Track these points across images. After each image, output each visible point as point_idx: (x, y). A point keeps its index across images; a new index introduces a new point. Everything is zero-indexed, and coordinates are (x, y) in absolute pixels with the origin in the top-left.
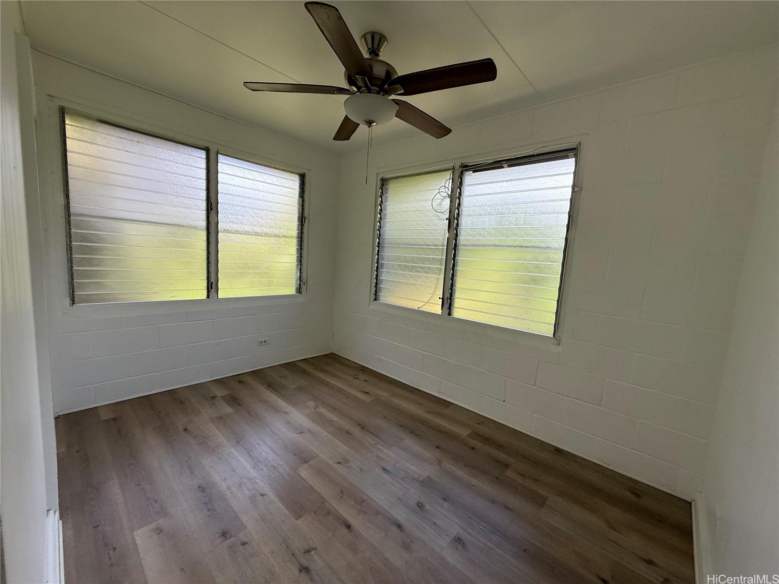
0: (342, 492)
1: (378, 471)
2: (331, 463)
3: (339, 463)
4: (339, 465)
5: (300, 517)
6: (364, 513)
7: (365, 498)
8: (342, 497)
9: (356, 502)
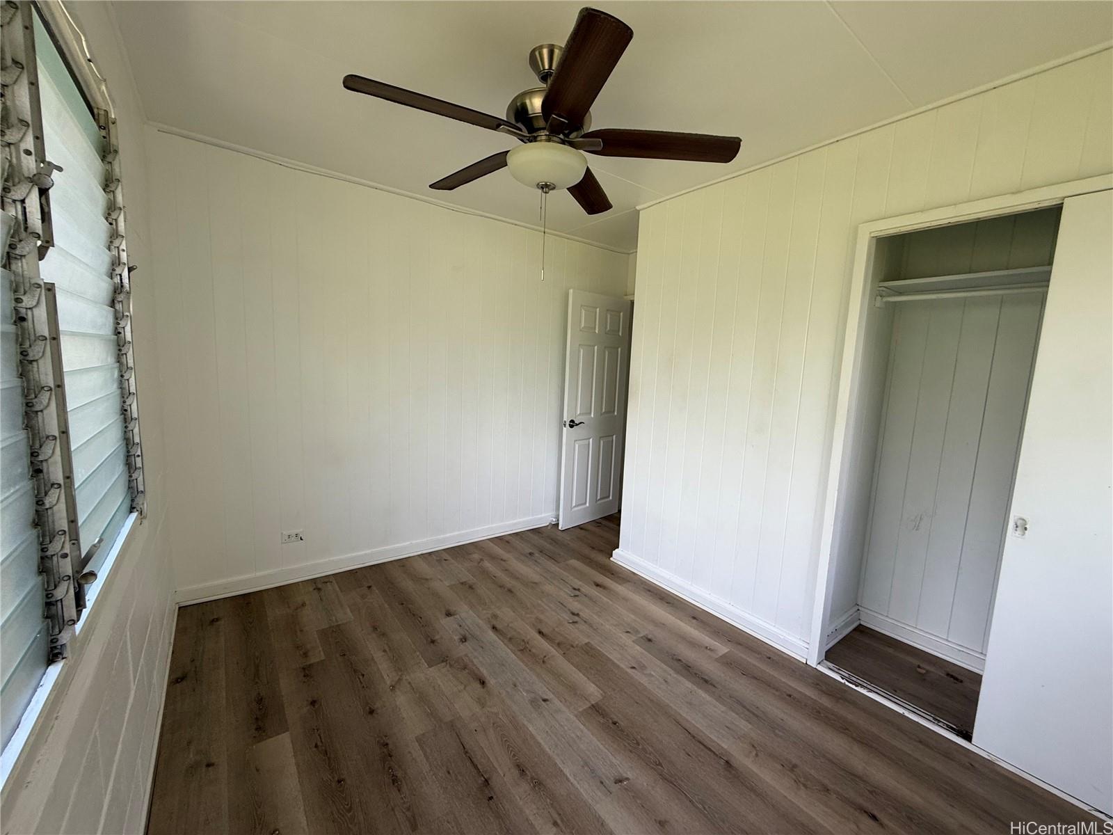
0: (544, 662)
1: (491, 681)
2: (556, 701)
3: (545, 700)
4: (546, 697)
5: (586, 644)
6: (523, 641)
7: (519, 653)
8: (545, 657)
9: (530, 651)
